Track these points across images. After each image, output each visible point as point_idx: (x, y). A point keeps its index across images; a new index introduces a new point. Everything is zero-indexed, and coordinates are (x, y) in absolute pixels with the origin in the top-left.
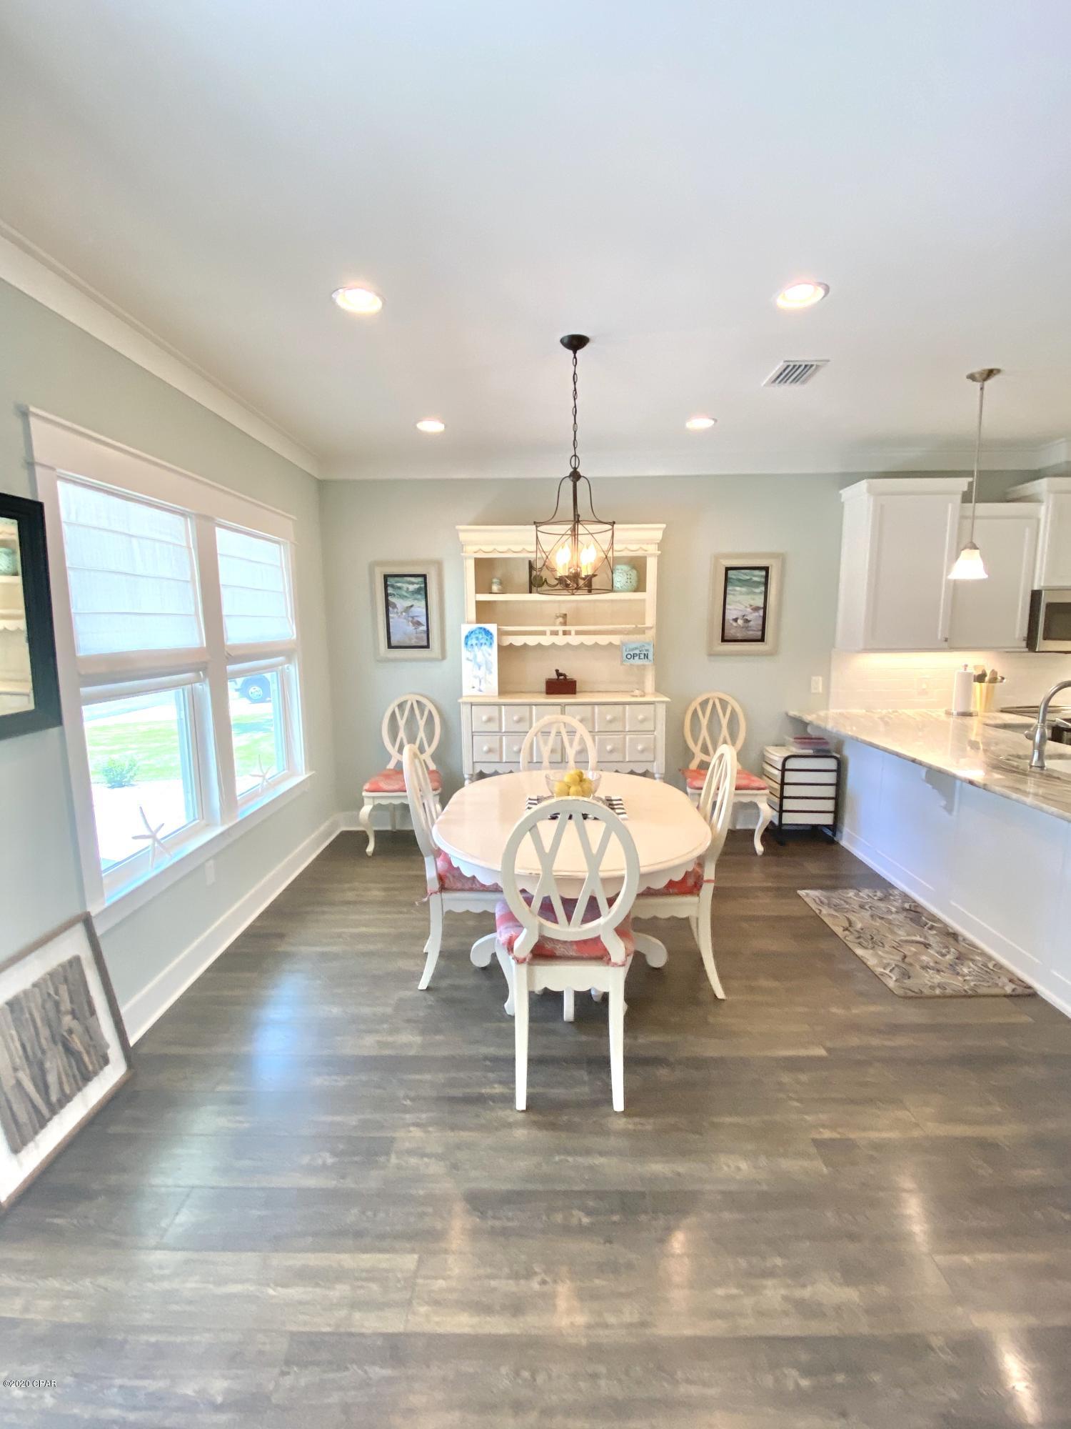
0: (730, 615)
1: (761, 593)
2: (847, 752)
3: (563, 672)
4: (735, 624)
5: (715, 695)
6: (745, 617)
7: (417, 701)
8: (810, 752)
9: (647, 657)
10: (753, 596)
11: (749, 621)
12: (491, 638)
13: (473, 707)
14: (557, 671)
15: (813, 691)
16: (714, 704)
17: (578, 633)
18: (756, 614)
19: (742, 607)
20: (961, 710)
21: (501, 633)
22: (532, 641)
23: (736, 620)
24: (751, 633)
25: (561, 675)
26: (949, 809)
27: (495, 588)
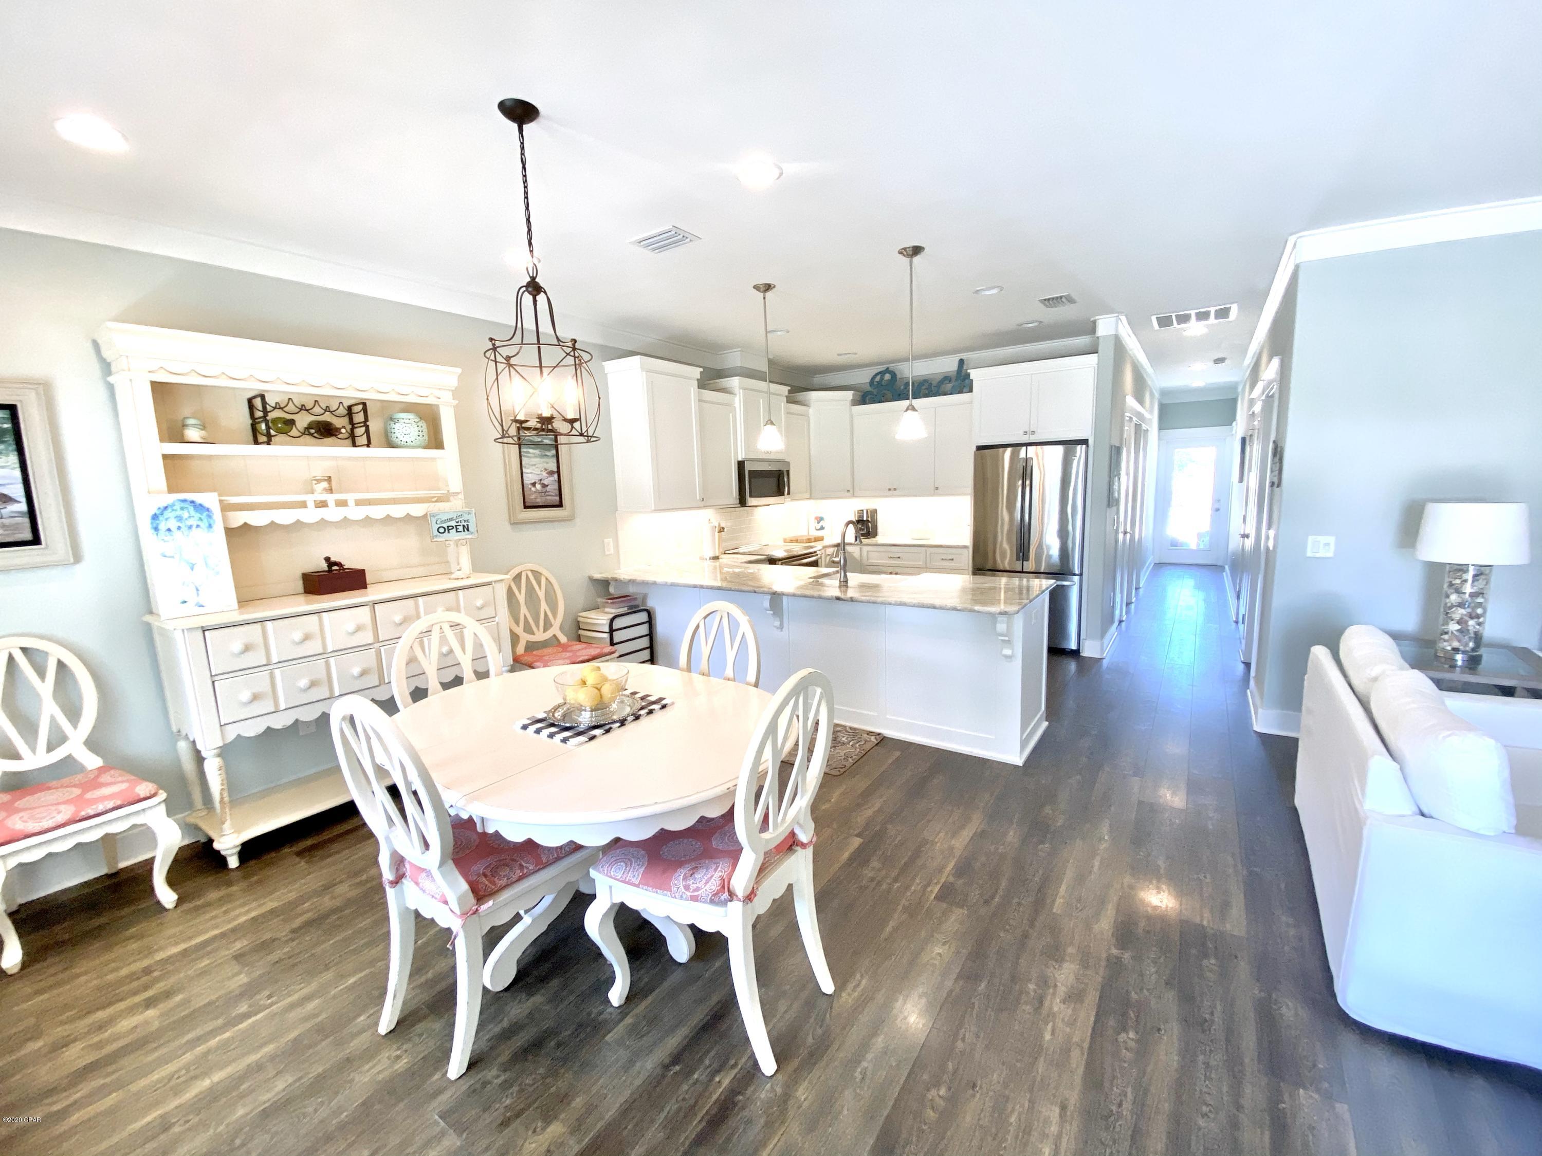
0: (528, 479)
1: (553, 456)
2: (651, 603)
3: (339, 560)
4: (533, 489)
5: (525, 567)
6: (543, 482)
7: (24, 650)
8: (624, 610)
9: (468, 530)
10: (545, 460)
11: (547, 486)
12: (209, 517)
13: (207, 633)
14: (327, 559)
15: (607, 553)
16: (527, 576)
17: (358, 503)
18: (552, 479)
19: (538, 471)
20: (712, 555)
21: (226, 508)
23: (534, 484)
24: (549, 498)
25: (336, 564)
26: (781, 627)
27: (193, 433)
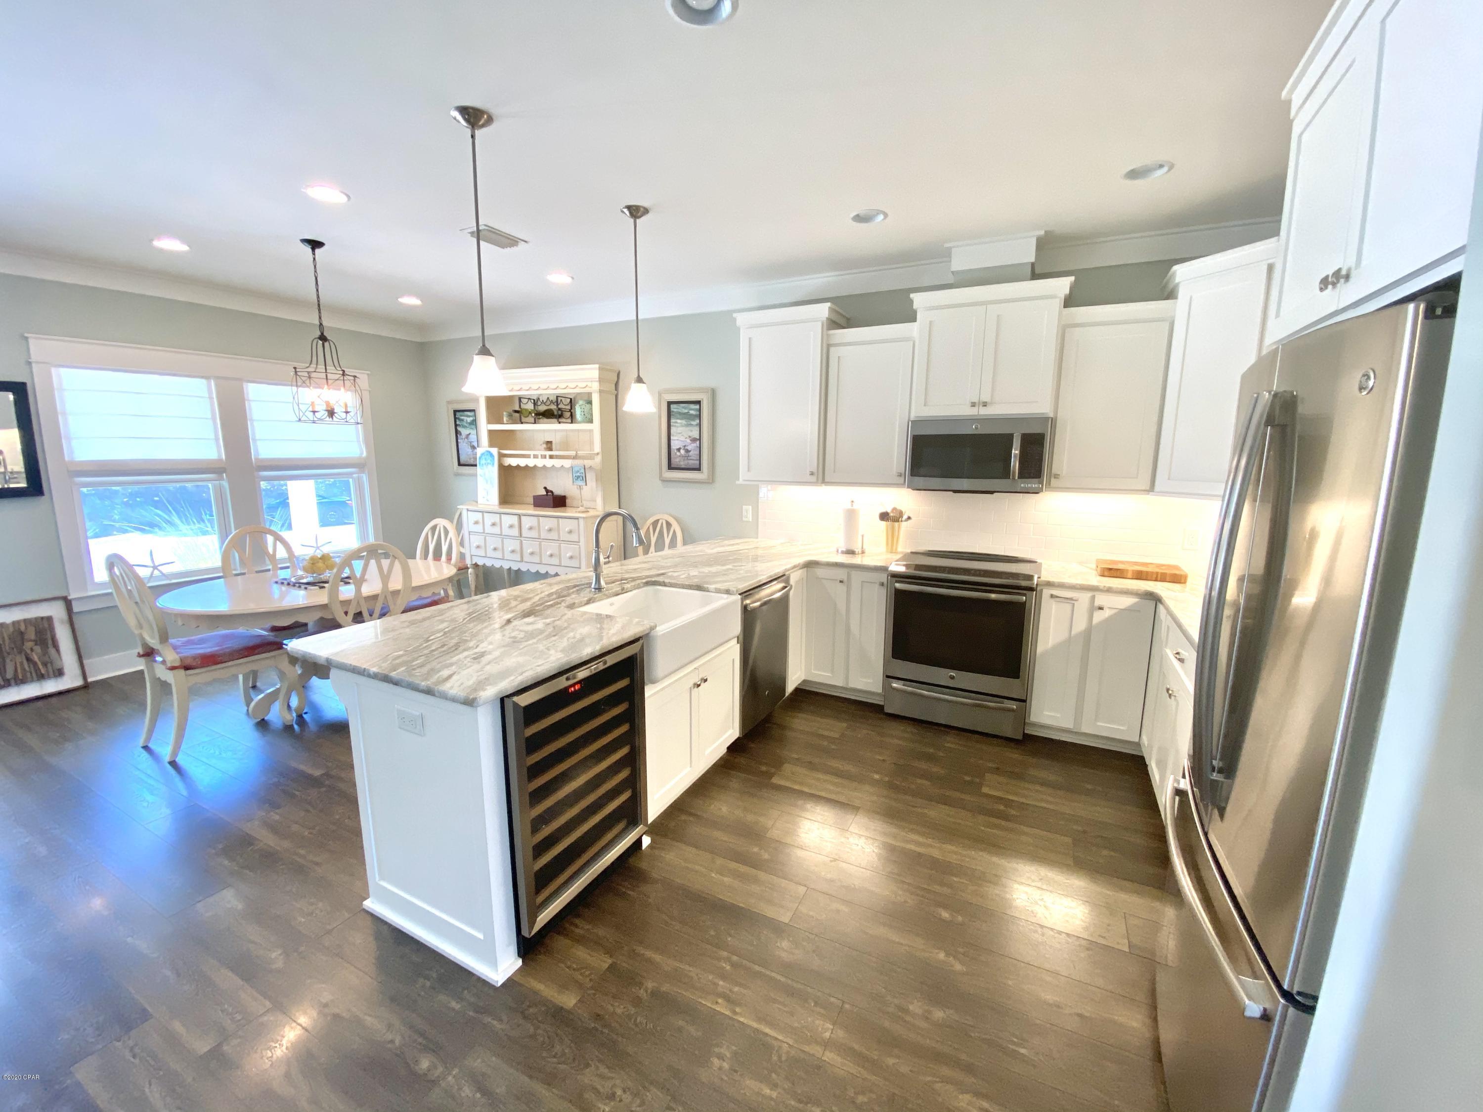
0: (675, 445)
1: (697, 425)
3: (551, 489)
4: (678, 454)
5: (664, 517)
6: (686, 448)
9: (583, 480)
10: (691, 428)
11: (690, 451)
12: (494, 459)
14: (545, 488)
15: (744, 519)
16: (662, 524)
17: (559, 457)
18: (695, 445)
19: (683, 439)
21: (501, 456)
22: (522, 462)
23: (679, 450)
24: (690, 462)
25: (550, 491)
27: (503, 420)
